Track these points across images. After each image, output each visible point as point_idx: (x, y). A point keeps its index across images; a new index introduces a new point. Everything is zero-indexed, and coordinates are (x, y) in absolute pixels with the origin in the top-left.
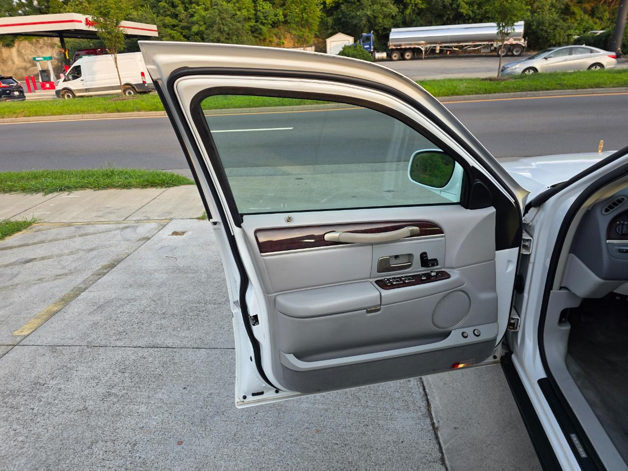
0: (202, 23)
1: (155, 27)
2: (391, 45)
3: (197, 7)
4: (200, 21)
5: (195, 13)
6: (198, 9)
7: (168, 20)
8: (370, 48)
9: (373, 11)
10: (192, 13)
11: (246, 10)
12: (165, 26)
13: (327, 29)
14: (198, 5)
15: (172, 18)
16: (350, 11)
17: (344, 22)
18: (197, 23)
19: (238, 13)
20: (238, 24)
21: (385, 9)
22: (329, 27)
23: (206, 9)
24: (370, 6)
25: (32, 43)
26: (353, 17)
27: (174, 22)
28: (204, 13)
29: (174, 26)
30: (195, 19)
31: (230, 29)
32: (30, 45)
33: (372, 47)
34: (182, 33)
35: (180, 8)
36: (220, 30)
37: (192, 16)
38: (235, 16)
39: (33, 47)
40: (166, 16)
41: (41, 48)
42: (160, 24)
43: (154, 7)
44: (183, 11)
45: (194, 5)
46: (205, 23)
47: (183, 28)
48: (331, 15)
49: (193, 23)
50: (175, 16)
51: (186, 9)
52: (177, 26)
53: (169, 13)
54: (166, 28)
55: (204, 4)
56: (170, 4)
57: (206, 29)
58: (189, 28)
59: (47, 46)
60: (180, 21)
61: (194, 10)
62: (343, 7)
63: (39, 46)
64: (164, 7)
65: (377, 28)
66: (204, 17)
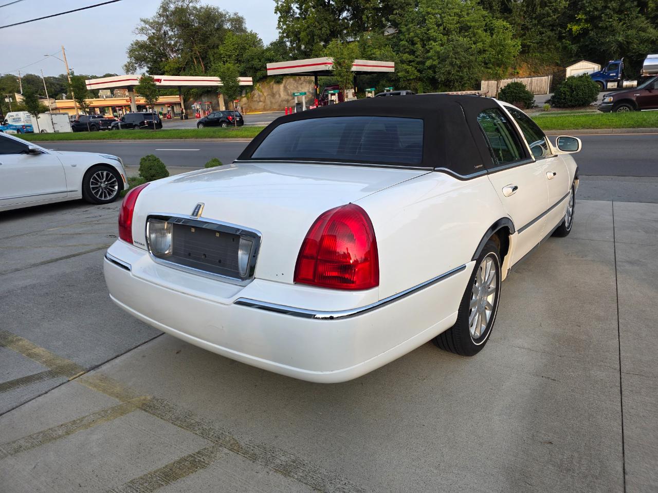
0: (435, 58)
1: (392, 64)
2: (645, 73)
3: (433, 44)
4: (435, 56)
5: (431, 48)
6: (434, 45)
7: (406, 56)
8: (617, 75)
9: (627, 37)
10: (428, 49)
11: (481, 43)
12: (402, 62)
13: (571, 57)
14: (435, 41)
15: (410, 55)
16: (601, 37)
17: (591, 49)
18: (432, 58)
19: (474, 46)
20: (471, 57)
21: (643, 34)
22: (573, 55)
23: (442, 45)
24: (624, 31)
25: (295, 80)
26: (602, 44)
27: (411, 57)
28: (438, 48)
29: (410, 62)
30: (430, 54)
31: (462, 62)
32: (294, 82)
33: (620, 75)
34: (416, 68)
35: (419, 46)
36: (451, 64)
37: (428, 51)
38: (470, 50)
39: (295, 83)
40: (405, 53)
41: (301, 84)
42: (398, 60)
43: (396, 45)
44: (421, 48)
45: (432, 42)
46: (439, 58)
47: (418, 63)
48: (579, 41)
49: (428, 58)
50: (412, 52)
51: (424, 46)
52: (413, 61)
53: (408, 50)
54: (403, 64)
55: (441, 40)
56: (410, 42)
57: (439, 63)
58: (423, 63)
59: (306, 82)
60: (417, 57)
61: (430, 46)
62: (592, 34)
63: (300, 82)
64: (404, 45)
65: (629, 54)
66: (438, 52)
